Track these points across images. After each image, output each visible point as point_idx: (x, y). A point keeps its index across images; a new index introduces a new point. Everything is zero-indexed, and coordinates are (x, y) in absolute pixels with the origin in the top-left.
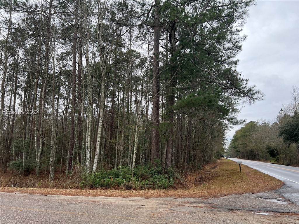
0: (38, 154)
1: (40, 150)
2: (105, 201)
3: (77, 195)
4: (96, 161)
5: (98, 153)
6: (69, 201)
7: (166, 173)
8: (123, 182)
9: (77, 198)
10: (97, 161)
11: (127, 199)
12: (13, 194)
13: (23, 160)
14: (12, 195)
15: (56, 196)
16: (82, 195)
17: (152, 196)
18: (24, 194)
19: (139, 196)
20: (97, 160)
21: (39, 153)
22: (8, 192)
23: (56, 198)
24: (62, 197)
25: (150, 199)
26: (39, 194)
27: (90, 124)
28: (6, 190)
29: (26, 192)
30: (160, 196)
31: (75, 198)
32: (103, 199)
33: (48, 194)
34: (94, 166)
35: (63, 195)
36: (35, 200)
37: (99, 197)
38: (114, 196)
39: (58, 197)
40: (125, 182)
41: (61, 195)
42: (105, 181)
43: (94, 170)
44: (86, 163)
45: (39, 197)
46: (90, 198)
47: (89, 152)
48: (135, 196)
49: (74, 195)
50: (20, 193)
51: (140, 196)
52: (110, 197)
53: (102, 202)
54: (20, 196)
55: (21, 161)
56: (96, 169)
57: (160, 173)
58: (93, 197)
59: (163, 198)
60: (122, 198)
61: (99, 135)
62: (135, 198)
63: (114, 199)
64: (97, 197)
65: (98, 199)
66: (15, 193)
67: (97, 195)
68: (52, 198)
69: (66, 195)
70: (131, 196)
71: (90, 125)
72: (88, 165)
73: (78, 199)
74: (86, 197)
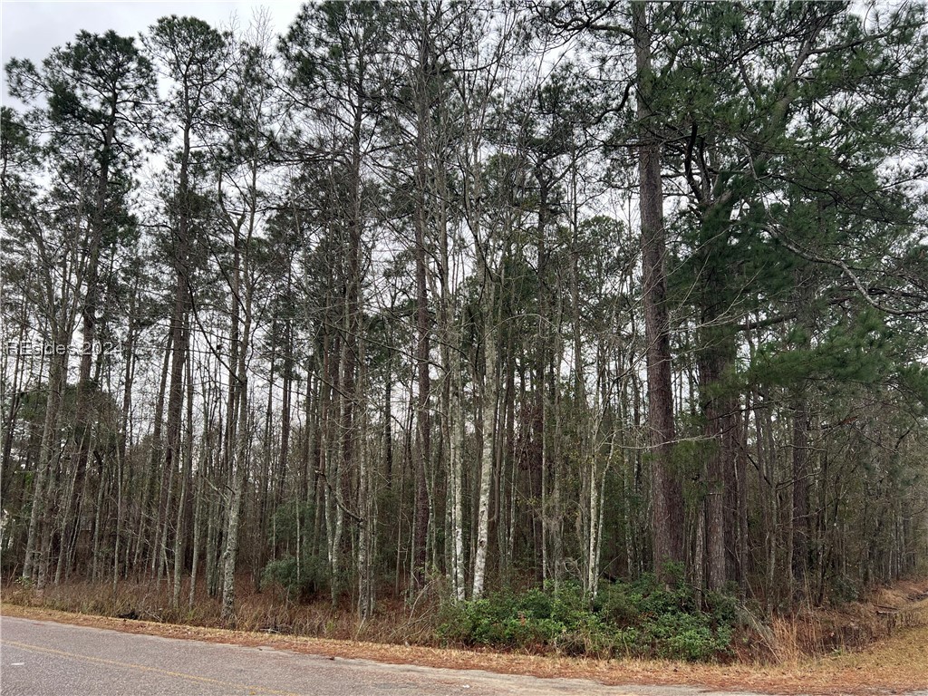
0: (333, 542)
1: (339, 532)
2: (478, 684)
3: (411, 663)
4: (480, 563)
5: (485, 539)
6: (383, 676)
7: (707, 607)
8: (560, 632)
9: (409, 671)
10: (483, 565)
11: (547, 682)
12: (256, 650)
13: (296, 559)
14: (251, 655)
15: (356, 661)
16: (427, 664)
17: (628, 679)
18: (281, 653)
19: (586, 677)
20: (483, 560)
21: (337, 540)
22: (246, 644)
23: (354, 666)
24: (371, 666)
25: (618, 687)
26: (317, 653)
27: (458, 452)
28: (241, 639)
29: (286, 648)
30: (658, 682)
31: (404, 671)
32: (476, 678)
33: (339, 655)
34: (476, 578)
35: (374, 659)
36: (299, 669)
37: (468, 671)
38: (513, 673)
39: (361, 664)
40: (564, 631)
41: (370, 658)
42: (506, 625)
43: (476, 591)
44: (455, 569)
45: (313, 661)
46: (443, 673)
47: (459, 537)
48: (576, 675)
49: (404, 661)
50: (270, 648)
51: (592, 676)
52: (502, 673)
53: (468, 686)
54: (268, 656)
55: (292, 561)
56: (481, 588)
57: (686, 607)
58: (452, 671)
59: (664, 688)
60: (533, 678)
61: (484, 486)
62: (574, 681)
63: (509, 680)
64: (462, 672)
65: (463, 678)
66: (262, 648)
67: (466, 666)
68: (345, 667)
69: (382, 661)
70: (564, 675)
71: (457, 456)
72: (458, 575)
73: (408, 674)
74: (434, 669)
